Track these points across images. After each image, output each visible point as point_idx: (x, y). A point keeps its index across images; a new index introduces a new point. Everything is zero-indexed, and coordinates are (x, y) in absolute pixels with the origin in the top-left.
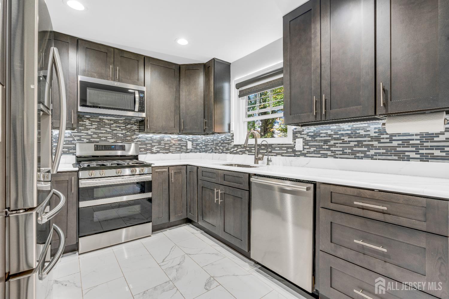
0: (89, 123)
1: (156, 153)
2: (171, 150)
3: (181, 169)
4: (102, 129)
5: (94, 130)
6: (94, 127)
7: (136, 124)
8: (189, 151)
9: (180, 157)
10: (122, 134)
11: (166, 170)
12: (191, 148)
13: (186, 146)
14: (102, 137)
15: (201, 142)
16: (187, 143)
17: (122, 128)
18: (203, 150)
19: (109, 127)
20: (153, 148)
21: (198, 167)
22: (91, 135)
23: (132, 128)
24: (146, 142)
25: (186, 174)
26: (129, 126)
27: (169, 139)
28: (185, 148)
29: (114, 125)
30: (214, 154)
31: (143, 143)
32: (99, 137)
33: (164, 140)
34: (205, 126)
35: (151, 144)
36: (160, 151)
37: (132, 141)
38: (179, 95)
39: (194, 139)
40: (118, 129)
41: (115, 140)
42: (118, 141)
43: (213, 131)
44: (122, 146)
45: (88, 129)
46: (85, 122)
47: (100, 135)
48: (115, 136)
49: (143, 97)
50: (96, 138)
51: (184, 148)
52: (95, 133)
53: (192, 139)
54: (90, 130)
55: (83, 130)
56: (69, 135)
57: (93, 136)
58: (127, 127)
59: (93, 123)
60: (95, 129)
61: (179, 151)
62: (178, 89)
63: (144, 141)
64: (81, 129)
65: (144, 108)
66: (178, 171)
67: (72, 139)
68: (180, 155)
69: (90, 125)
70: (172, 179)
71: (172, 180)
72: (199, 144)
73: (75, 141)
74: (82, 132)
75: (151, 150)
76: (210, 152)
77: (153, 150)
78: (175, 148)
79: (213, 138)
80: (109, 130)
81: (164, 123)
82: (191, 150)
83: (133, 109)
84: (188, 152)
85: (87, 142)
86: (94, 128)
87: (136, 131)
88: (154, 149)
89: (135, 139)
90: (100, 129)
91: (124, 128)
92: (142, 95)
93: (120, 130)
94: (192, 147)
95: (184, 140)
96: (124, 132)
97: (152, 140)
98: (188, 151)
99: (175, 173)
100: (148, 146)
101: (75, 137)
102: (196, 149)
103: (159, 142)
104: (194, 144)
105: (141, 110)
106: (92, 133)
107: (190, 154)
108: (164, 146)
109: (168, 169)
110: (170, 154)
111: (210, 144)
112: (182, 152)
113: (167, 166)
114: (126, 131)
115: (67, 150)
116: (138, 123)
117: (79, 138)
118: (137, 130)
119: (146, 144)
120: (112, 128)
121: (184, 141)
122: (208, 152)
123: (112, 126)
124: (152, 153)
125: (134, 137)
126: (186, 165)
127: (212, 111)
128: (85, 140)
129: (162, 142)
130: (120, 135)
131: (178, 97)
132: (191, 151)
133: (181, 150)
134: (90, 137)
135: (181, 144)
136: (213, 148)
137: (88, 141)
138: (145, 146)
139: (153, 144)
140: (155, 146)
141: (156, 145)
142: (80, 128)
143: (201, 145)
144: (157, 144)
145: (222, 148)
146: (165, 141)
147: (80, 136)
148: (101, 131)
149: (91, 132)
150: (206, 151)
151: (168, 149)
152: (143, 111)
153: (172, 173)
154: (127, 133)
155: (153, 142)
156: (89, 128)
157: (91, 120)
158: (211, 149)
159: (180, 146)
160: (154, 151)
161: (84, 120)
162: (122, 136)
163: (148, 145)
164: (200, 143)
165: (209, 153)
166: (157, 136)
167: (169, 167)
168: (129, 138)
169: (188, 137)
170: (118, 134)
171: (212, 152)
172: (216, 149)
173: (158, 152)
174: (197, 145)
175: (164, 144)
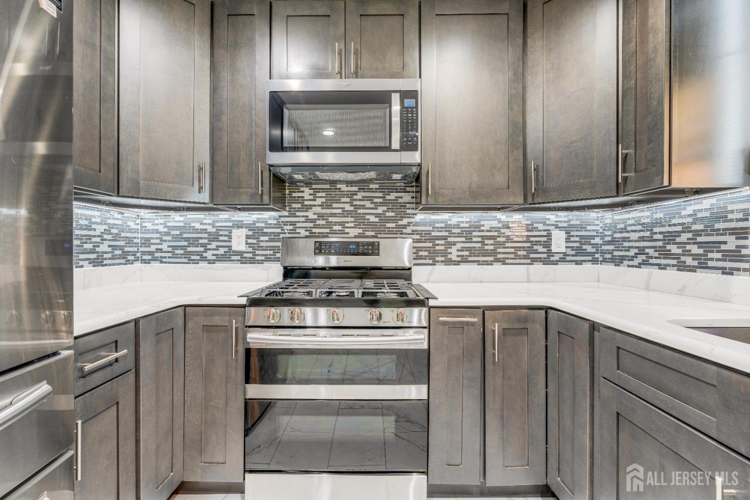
0: (310, 195)
1: (457, 263)
2: (499, 256)
3: (525, 320)
4: (335, 205)
5: (319, 210)
6: (319, 201)
7: (408, 189)
8: (556, 258)
9: (528, 275)
10: (377, 215)
11: (476, 320)
12: (564, 250)
13: (547, 245)
14: (336, 223)
15: (597, 231)
16: (549, 236)
17: (375, 200)
18: (608, 256)
19: (348, 200)
20: (449, 250)
21: (594, 326)
22: (313, 221)
23: (400, 200)
24: (433, 234)
25: (546, 339)
26: (392, 196)
27: (495, 224)
28: (545, 250)
29: (360, 195)
30: (655, 271)
31: (425, 236)
32: (329, 225)
33: (482, 228)
34: (624, 171)
35: (444, 238)
36: (470, 259)
37: (399, 232)
38: (524, 88)
39: (572, 223)
40: (368, 204)
41: (361, 231)
42: (367, 233)
43: (666, 183)
44: (373, 244)
45: (308, 208)
46: (303, 192)
47: (331, 219)
48: (360, 221)
49: (412, 108)
50: (322, 227)
51: (540, 249)
52: (321, 216)
53: (566, 225)
54: (311, 209)
55: (299, 210)
56: (275, 222)
57: (318, 222)
58: (388, 197)
59: (318, 195)
60: (321, 206)
61: (525, 257)
62: (520, 71)
63: (428, 233)
64: (295, 208)
65: (417, 139)
66: (517, 326)
67: (279, 230)
68: (528, 269)
69: (312, 197)
70: (494, 349)
71: (494, 354)
72: (593, 237)
73: (285, 233)
74: (298, 214)
75: (445, 253)
76: (636, 262)
77: (449, 256)
78: (513, 250)
79: (651, 217)
80: (348, 207)
81: (475, 178)
82: (561, 255)
83: (388, 145)
84: (555, 263)
85: (306, 237)
86: (319, 206)
87: (408, 206)
88: (454, 254)
89: (405, 227)
90: (331, 207)
91: (381, 200)
92: (409, 102)
93: (373, 206)
94: (566, 247)
95: (541, 226)
96: (380, 210)
97: (448, 227)
98: (552, 259)
99: (505, 332)
100: (438, 245)
101: (284, 225)
102: (579, 251)
103: (467, 234)
104: (572, 239)
105: (409, 144)
106: (316, 217)
107: (561, 267)
108: (479, 245)
109: (481, 317)
110: (497, 267)
111: (634, 236)
112: (534, 260)
113: (478, 308)
114: (385, 208)
115: (271, 252)
116: (413, 186)
117: (291, 227)
118: (413, 203)
119: (433, 239)
120: (355, 203)
121: (540, 231)
122: (626, 262)
123: (355, 197)
124: (448, 262)
125: (405, 221)
126: (547, 309)
127: (660, 103)
128: (303, 233)
129: (474, 234)
130: (373, 219)
131: (521, 95)
132: (563, 259)
133: (532, 256)
134: (311, 225)
135: (531, 239)
136: (651, 252)
137: (307, 233)
138: (430, 245)
139: (450, 239)
140: (454, 244)
141: (459, 242)
142: (294, 206)
143: (597, 240)
144: (463, 239)
145: (695, 250)
146: (483, 231)
147: (293, 224)
148: (334, 211)
149: (314, 214)
150: (617, 261)
151: (494, 253)
152: (414, 148)
153: (494, 331)
154: (388, 214)
155: (452, 234)
156: (310, 205)
157: (314, 186)
158: (641, 251)
159: (529, 245)
160: (454, 258)
161: (302, 189)
162: (377, 220)
163: (437, 242)
164: (595, 234)
165: (629, 266)
166: (464, 218)
167: (484, 310)
168: (393, 225)
169: (551, 217)
170: (367, 217)
171: (645, 263)
172: (668, 255)
173: (464, 260)
174: (585, 240)
175: (480, 239)
